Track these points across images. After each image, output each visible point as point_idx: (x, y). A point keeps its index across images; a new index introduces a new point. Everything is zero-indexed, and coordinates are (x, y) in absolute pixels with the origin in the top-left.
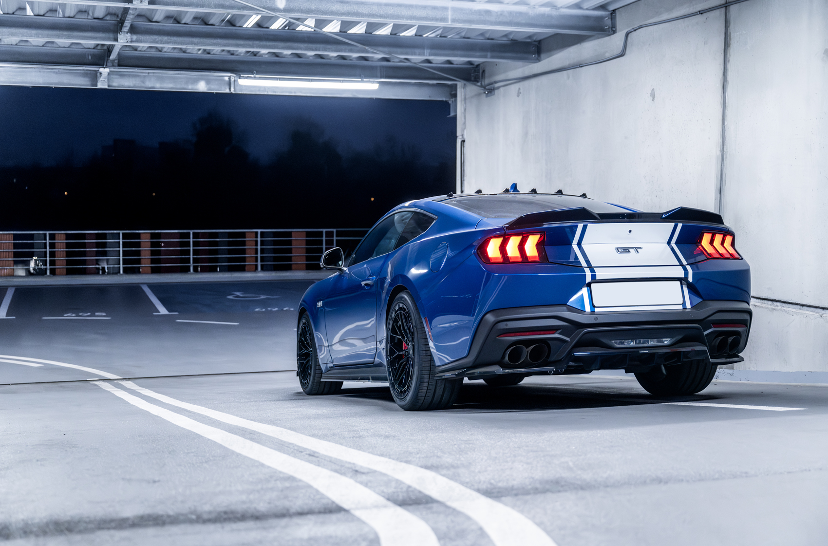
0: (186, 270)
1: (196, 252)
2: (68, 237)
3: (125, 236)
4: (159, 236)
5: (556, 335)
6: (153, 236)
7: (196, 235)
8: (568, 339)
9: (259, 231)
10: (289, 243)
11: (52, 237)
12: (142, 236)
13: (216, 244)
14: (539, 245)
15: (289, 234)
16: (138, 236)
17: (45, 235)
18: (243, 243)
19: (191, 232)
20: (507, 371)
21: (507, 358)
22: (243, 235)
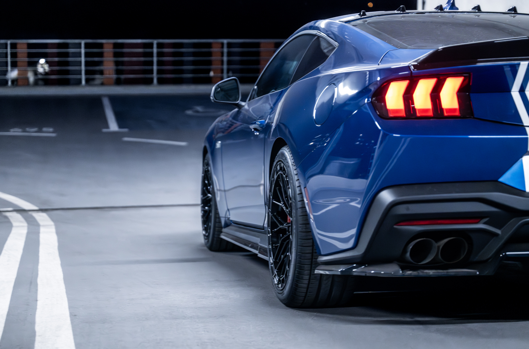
0: (149, 82)
1: (159, 63)
2: (30, 46)
3: (87, 46)
4: (122, 46)
5: (481, 226)
6: (116, 46)
7: (160, 46)
8: (499, 232)
9: (225, 41)
10: (258, 54)
11: (14, 46)
12: (105, 46)
13: (181, 54)
14: (461, 93)
15: (258, 45)
16: (101, 46)
17: (6, 44)
18: (210, 54)
19: (155, 42)
20: (409, 273)
21: (408, 255)
22: (209, 45)
